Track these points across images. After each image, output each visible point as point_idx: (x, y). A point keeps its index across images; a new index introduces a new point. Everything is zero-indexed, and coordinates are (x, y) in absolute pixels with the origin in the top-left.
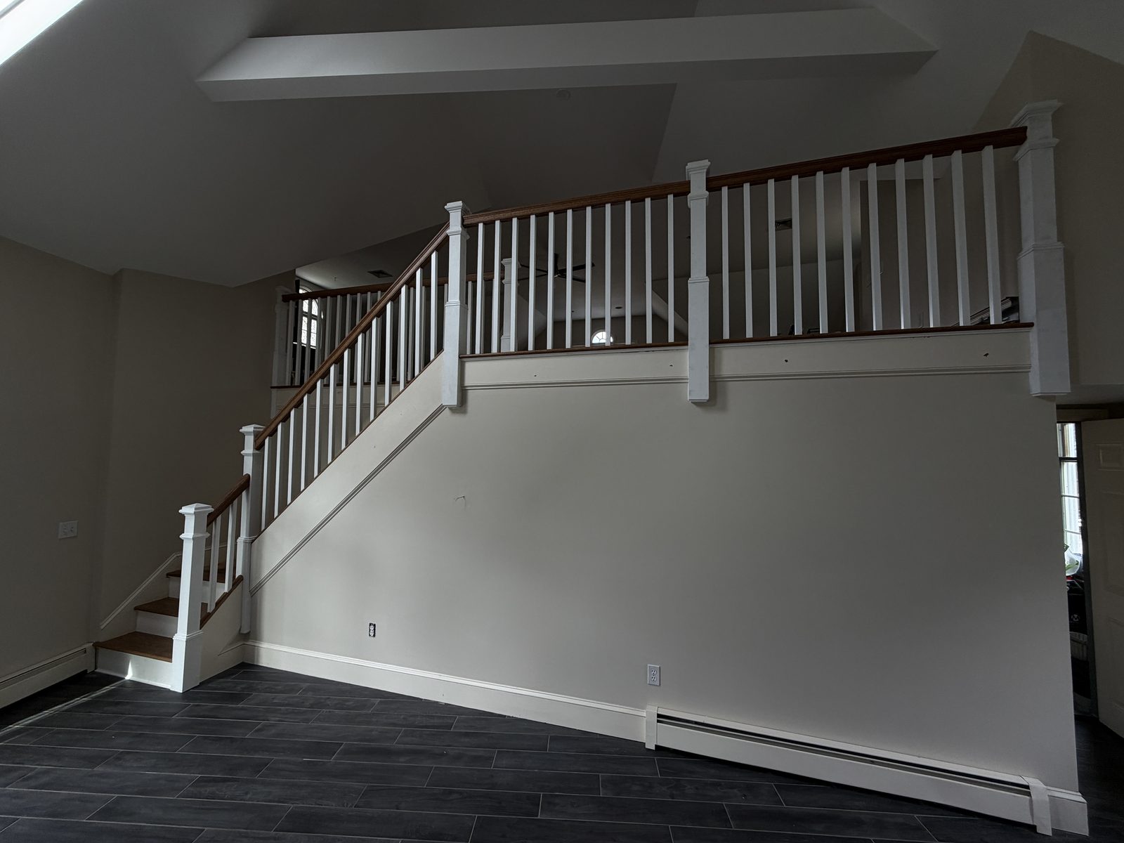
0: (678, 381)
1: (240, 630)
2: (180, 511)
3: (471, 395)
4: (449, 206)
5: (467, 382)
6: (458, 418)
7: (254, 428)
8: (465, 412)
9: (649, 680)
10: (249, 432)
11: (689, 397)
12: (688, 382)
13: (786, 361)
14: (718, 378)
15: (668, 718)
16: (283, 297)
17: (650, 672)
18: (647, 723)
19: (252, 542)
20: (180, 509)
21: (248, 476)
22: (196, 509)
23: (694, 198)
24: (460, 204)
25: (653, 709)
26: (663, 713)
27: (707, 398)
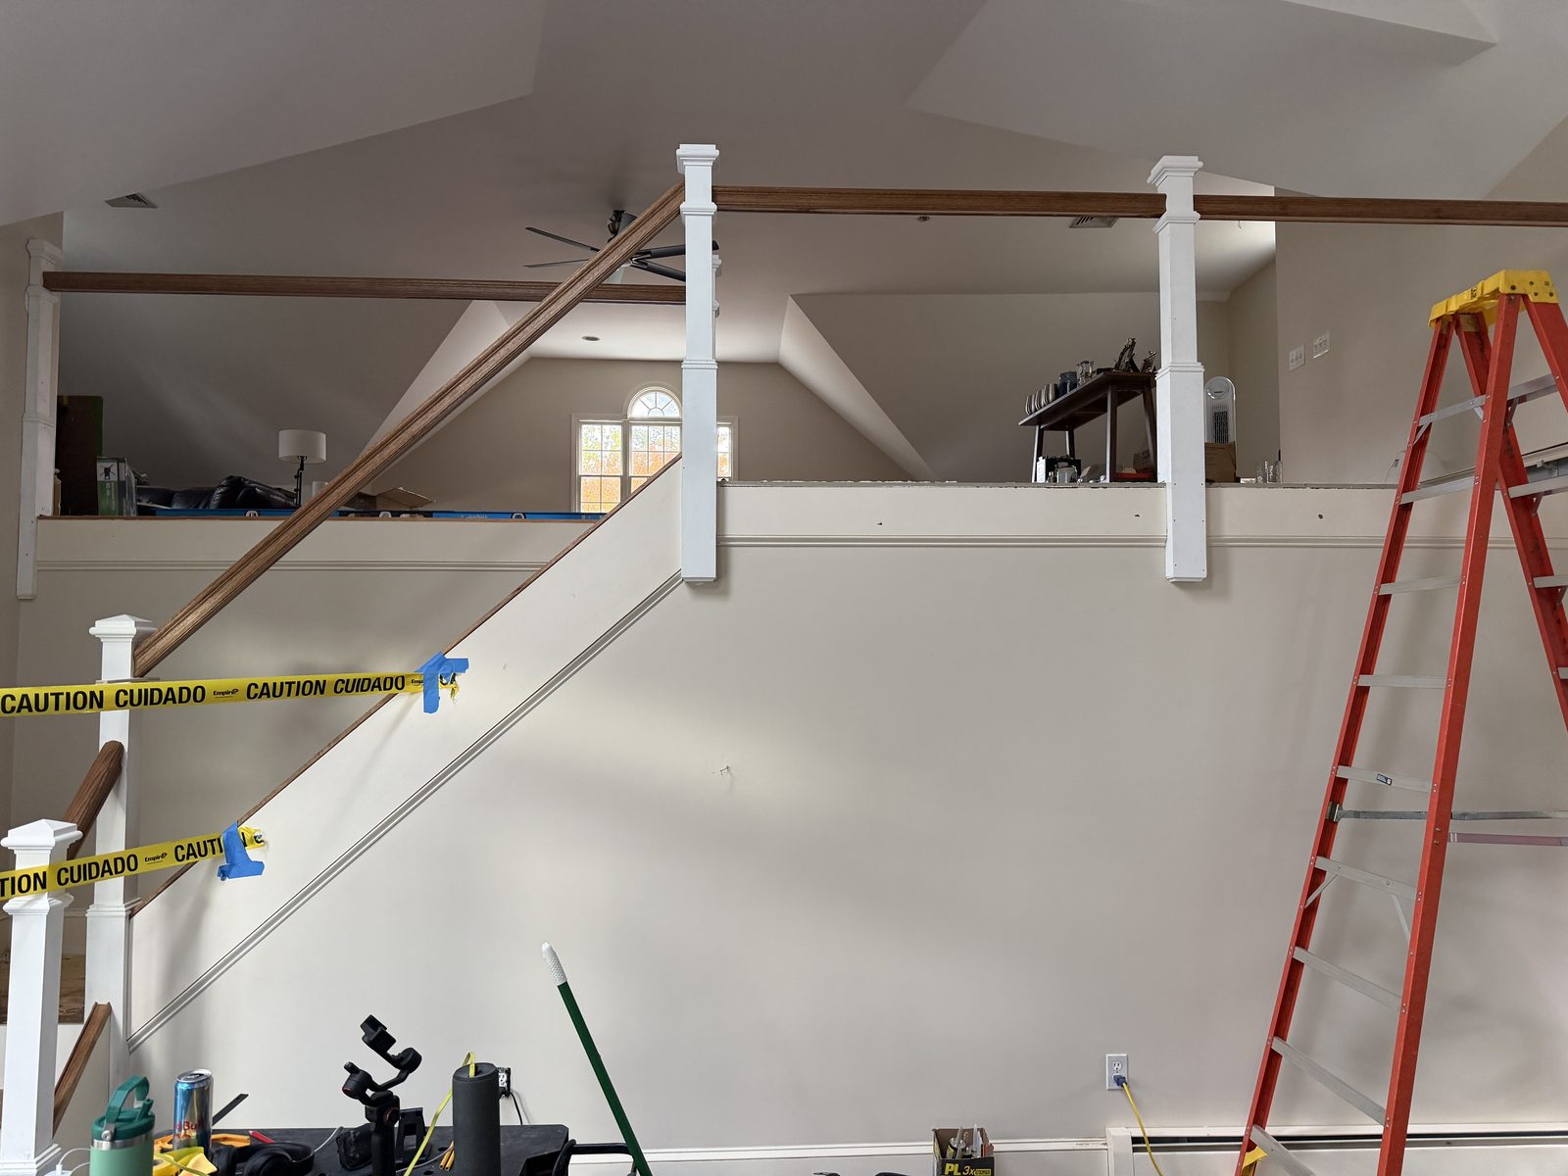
0: (1152, 543)
3: (738, 557)
4: (684, 150)
5: (732, 531)
7: (136, 624)
8: (725, 596)
9: (1109, 1083)
10: (116, 634)
11: (1170, 573)
12: (1170, 545)
13: (1321, 517)
14: (1216, 541)
15: (1152, 1140)
16: (46, 275)
17: (1110, 1068)
18: (1116, 1155)
19: (131, 916)
20: (6, 836)
21: (116, 749)
22: (56, 833)
23: (1175, 221)
24: (711, 150)
25: (1121, 1132)
26: (1141, 1135)
27: (1204, 575)
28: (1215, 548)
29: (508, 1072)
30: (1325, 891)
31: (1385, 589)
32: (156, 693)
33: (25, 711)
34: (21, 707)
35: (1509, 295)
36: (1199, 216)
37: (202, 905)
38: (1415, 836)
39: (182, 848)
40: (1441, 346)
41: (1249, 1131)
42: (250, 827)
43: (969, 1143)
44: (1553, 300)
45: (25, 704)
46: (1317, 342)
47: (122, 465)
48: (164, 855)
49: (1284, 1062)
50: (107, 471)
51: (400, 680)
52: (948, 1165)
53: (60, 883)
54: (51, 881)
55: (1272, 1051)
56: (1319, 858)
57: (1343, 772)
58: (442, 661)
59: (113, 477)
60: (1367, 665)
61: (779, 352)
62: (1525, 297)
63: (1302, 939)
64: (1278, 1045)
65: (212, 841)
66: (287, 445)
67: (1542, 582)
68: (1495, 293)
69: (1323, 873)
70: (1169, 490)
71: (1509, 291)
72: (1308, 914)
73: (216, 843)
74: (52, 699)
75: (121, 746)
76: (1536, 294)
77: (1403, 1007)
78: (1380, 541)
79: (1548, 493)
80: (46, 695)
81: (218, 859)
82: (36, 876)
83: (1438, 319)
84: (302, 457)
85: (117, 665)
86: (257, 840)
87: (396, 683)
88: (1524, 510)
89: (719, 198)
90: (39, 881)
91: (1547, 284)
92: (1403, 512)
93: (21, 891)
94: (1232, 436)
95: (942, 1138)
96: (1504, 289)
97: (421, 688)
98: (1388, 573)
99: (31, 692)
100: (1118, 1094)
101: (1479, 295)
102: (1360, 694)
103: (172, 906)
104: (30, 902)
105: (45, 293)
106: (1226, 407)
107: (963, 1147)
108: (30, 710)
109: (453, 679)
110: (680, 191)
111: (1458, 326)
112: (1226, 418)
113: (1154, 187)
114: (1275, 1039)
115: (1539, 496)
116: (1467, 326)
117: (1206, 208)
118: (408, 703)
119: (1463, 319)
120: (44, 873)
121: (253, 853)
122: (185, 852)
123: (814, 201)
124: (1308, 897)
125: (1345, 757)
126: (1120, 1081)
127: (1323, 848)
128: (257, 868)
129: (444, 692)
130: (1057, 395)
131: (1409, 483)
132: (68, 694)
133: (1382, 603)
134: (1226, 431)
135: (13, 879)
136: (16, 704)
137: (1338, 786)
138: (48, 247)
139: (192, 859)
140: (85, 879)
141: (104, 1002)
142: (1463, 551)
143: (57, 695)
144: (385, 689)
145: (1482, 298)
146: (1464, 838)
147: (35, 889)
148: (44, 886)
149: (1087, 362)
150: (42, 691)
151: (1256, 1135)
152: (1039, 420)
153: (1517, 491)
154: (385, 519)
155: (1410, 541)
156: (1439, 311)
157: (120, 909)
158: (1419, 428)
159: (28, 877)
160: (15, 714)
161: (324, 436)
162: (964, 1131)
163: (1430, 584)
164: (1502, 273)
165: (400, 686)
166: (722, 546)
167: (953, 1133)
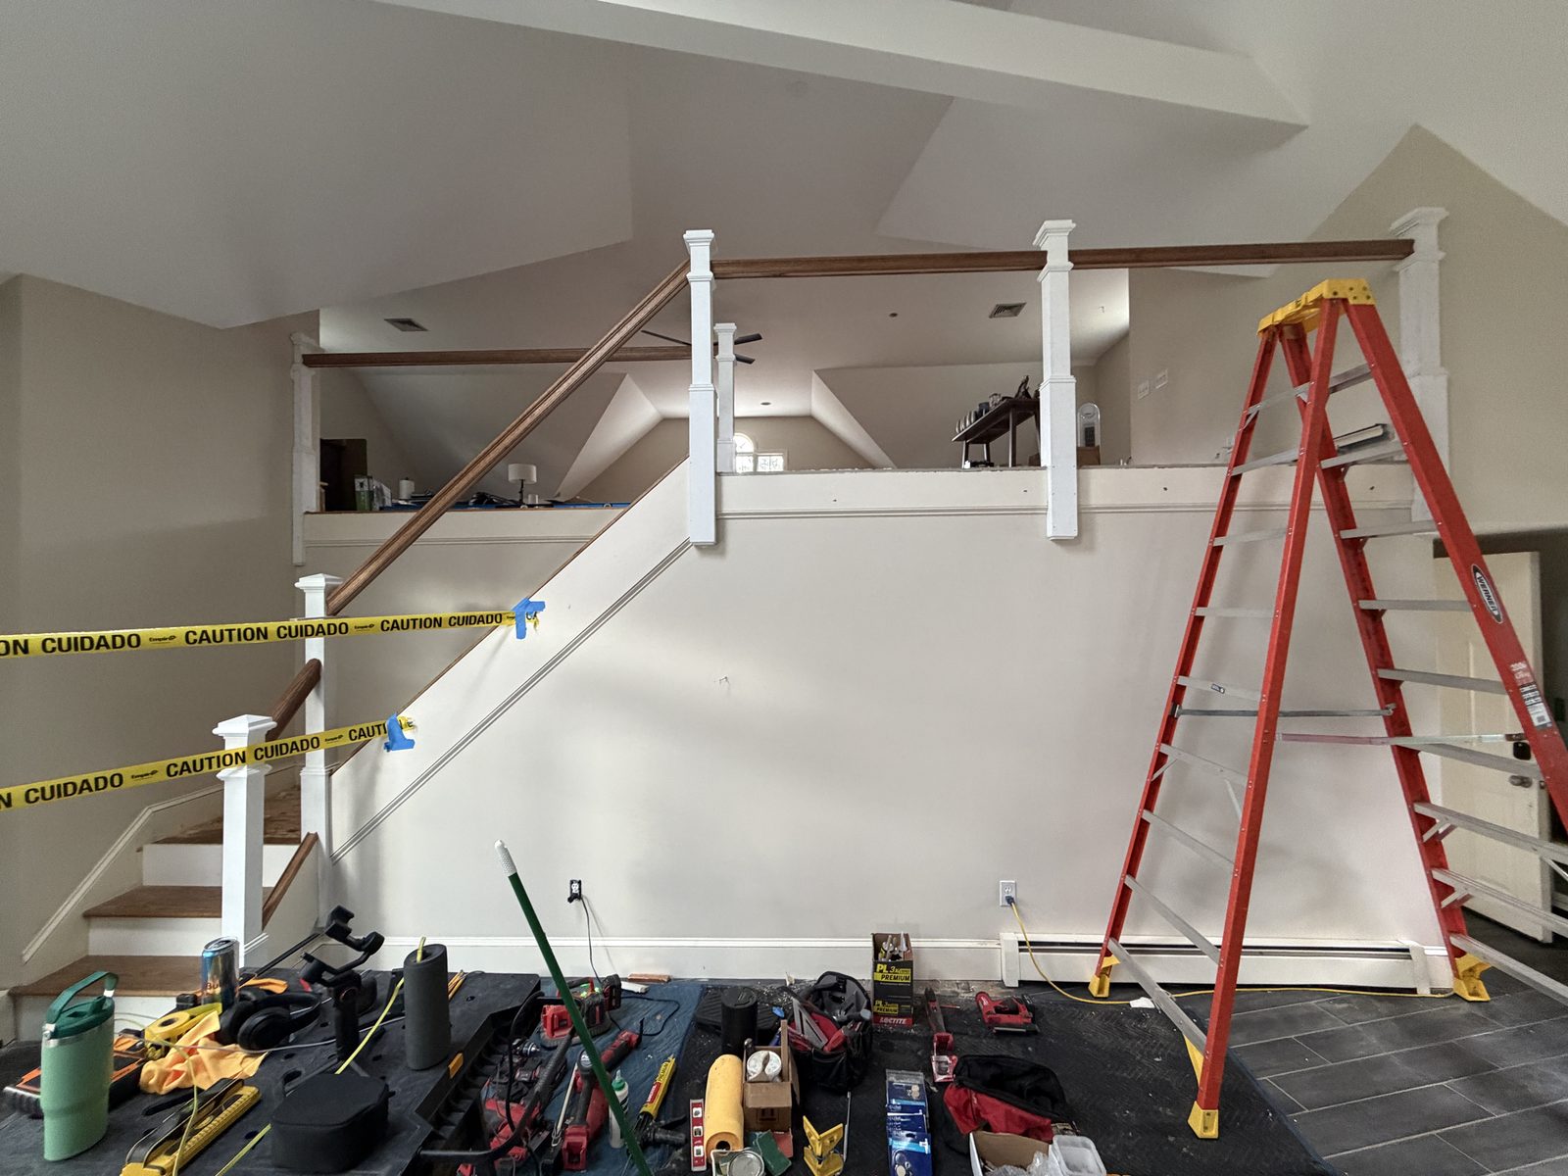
0: (1037, 511)
1: (316, 923)
2: (215, 731)
3: (732, 526)
4: (689, 235)
5: (726, 509)
6: (711, 562)
7: (326, 580)
8: (723, 553)
9: (1002, 901)
10: (314, 588)
11: (1050, 533)
12: (1050, 512)
13: (1166, 489)
14: (1084, 509)
15: (1032, 943)
16: (304, 356)
17: (1003, 891)
18: (1006, 954)
19: (330, 774)
20: (217, 727)
21: (316, 663)
22: (250, 725)
23: (1055, 270)
24: (709, 234)
25: (1011, 936)
26: (1024, 940)
27: (1075, 534)
28: (1084, 514)
29: (580, 882)
30: (1166, 771)
31: (1218, 542)
32: (309, 628)
33: (205, 643)
34: (201, 640)
35: (1331, 300)
36: (1072, 265)
37: (375, 769)
38: (1247, 731)
39: (355, 731)
40: (1267, 352)
41: (1107, 941)
42: (405, 715)
43: (897, 944)
44: (1370, 302)
45: (204, 637)
46: (1160, 376)
47: (371, 481)
48: (340, 737)
49: (1133, 894)
50: (362, 485)
51: (498, 617)
52: (879, 965)
53: (256, 758)
54: (250, 757)
55: (1125, 886)
56: (1163, 745)
57: (1182, 681)
58: (527, 603)
59: (366, 488)
60: (1203, 599)
61: (810, 410)
62: (1345, 301)
63: (1149, 803)
64: (1129, 881)
65: (378, 726)
66: (513, 473)
67: (1347, 534)
68: (1319, 301)
69: (1165, 756)
70: (1049, 471)
71: (1331, 296)
72: (1153, 787)
73: (381, 728)
74: (226, 634)
75: (319, 662)
76: (1355, 298)
77: (1235, 872)
78: (1213, 506)
79: (1354, 463)
80: (222, 631)
81: (383, 738)
82: (237, 754)
83: (1264, 330)
84: (522, 481)
85: (315, 607)
86: (409, 725)
87: (496, 619)
88: (1334, 478)
89: (716, 269)
90: (240, 758)
91: (1365, 289)
92: (1234, 482)
93: (225, 765)
94: (1098, 442)
95: (878, 941)
96: (1327, 295)
97: (514, 621)
98: (1221, 529)
99: (209, 629)
100: (1009, 909)
101: (1303, 303)
102: (1197, 623)
103: (356, 770)
104: (234, 772)
105: (305, 369)
106: (1093, 423)
107: (891, 949)
108: (209, 642)
109: (535, 616)
110: (687, 266)
111: (1281, 335)
112: (1093, 431)
113: (1038, 246)
114: (1127, 877)
115: (1346, 466)
116: (1288, 335)
117: (1077, 259)
118: (506, 631)
119: (1285, 329)
120: (244, 753)
121: (408, 734)
122: (357, 734)
123: (784, 268)
124: (1155, 772)
125: (1184, 668)
126: (1010, 900)
127: (1166, 737)
128: (410, 744)
129: (529, 625)
130: (977, 418)
131: (1239, 459)
132: (239, 630)
133: (1215, 552)
134: (1093, 440)
135: (218, 757)
136: (198, 637)
137: (1178, 692)
138: (305, 338)
139: (363, 739)
140: (277, 755)
141: (314, 832)
142: (1288, 513)
143: (230, 631)
144: (488, 623)
145: (1306, 307)
146: (1288, 737)
147: (237, 763)
148: (243, 761)
149: (996, 395)
150: (218, 628)
151: (1112, 945)
152: (965, 436)
153: (1327, 463)
154: (524, 509)
155: (1237, 506)
156: (1266, 322)
157: (322, 770)
158: (1248, 416)
159: (231, 756)
160: (197, 644)
161: (534, 468)
162: (893, 935)
163: (1253, 537)
164: (1326, 281)
165: (498, 620)
166: (720, 520)
167: (885, 937)
